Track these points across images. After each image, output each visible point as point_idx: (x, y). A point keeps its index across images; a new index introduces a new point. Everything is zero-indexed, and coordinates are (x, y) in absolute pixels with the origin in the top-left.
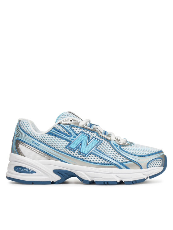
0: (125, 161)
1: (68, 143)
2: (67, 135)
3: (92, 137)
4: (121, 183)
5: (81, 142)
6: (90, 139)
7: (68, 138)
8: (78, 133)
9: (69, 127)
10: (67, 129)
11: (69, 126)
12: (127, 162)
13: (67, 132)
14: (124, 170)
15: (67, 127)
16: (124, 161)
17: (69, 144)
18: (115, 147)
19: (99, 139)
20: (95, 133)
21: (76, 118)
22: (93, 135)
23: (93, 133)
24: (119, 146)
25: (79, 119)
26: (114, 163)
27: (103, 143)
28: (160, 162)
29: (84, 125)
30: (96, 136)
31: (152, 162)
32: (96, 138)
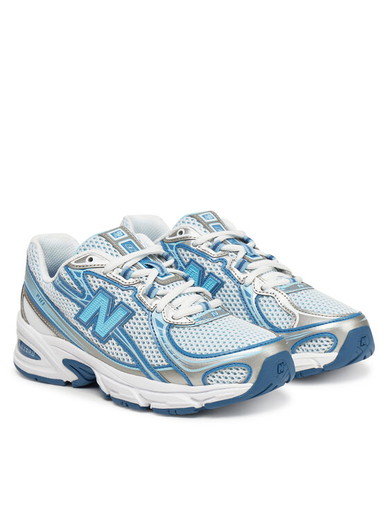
0: (161, 364)
1: (78, 309)
2: (77, 294)
3: (119, 300)
4: (148, 409)
5: (98, 311)
6: (116, 304)
7: (78, 299)
8: (96, 289)
9: (82, 275)
10: (79, 279)
11: (82, 272)
12: (164, 367)
13: (76, 287)
14: (157, 384)
15: (78, 275)
16: (159, 363)
17: (80, 313)
18: (156, 328)
19: (132, 306)
20: (130, 291)
21: (110, 252)
22: (123, 297)
23: (125, 292)
24: (166, 325)
25: (115, 254)
26: (141, 366)
27: (137, 316)
28: (242, 374)
29: (113, 270)
30: (129, 298)
31: (216, 373)
32: (124, 304)
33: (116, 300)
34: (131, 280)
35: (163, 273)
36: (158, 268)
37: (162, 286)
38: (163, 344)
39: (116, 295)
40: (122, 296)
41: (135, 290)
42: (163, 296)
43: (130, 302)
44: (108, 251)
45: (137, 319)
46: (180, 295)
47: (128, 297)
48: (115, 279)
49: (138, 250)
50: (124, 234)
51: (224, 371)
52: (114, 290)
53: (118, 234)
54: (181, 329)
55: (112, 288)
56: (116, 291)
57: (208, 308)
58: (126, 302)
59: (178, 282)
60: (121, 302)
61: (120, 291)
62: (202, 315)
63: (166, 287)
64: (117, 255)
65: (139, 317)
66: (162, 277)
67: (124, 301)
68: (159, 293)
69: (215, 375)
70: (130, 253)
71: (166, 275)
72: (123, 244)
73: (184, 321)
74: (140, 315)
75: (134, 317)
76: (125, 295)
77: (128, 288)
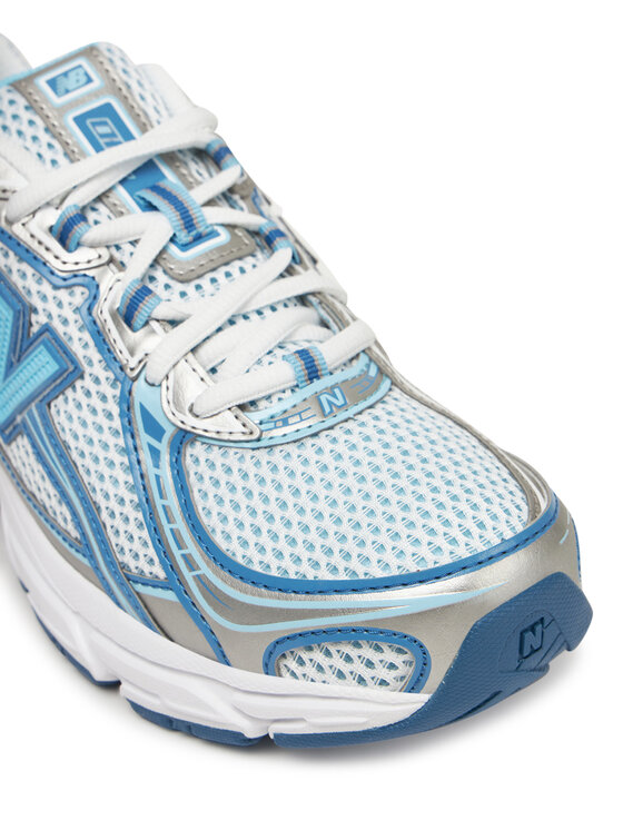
3: (42, 319)
6: (35, 329)
16: (143, 565)
18: (144, 439)
19: (76, 348)
20: (78, 290)
21: (34, 148)
22: (55, 311)
23: (63, 294)
24: (169, 432)
25: (48, 155)
26: (88, 546)
27: (88, 382)
28: (392, 666)
29: (34, 213)
30: (71, 317)
31: (310, 649)
32: (56, 338)
33: (34, 318)
34: (83, 256)
35: (191, 230)
36: (175, 216)
37: (178, 287)
38: (159, 503)
39: (36, 301)
40: (52, 307)
41: (93, 288)
42: (174, 323)
43: (73, 330)
44: (29, 143)
45: (88, 394)
46: (231, 322)
47: (68, 313)
48: (34, 245)
49: (128, 137)
50: (89, 80)
51: (333, 649)
52: (31, 283)
53: (71, 82)
54: (216, 454)
55: (24, 276)
56: (34, 287)
57: (312, 371)
58: (60, 328)
59: (234, 267)
60: (47, 329)
61: (46, 288)
62: (290, 400)
63: (190, 289)
64: (54, 162)
65: (93, 388)
66: (185, 247)
67: (57, 325)
68: (162, 311)
69: (305, 656)
70: (98, 148)
71: (199, 238)
72: (80, 121)
73: (229, 424)
74: (97, 381)
75: (79, 384)
76: (60, 305)
77: (70, 281)
